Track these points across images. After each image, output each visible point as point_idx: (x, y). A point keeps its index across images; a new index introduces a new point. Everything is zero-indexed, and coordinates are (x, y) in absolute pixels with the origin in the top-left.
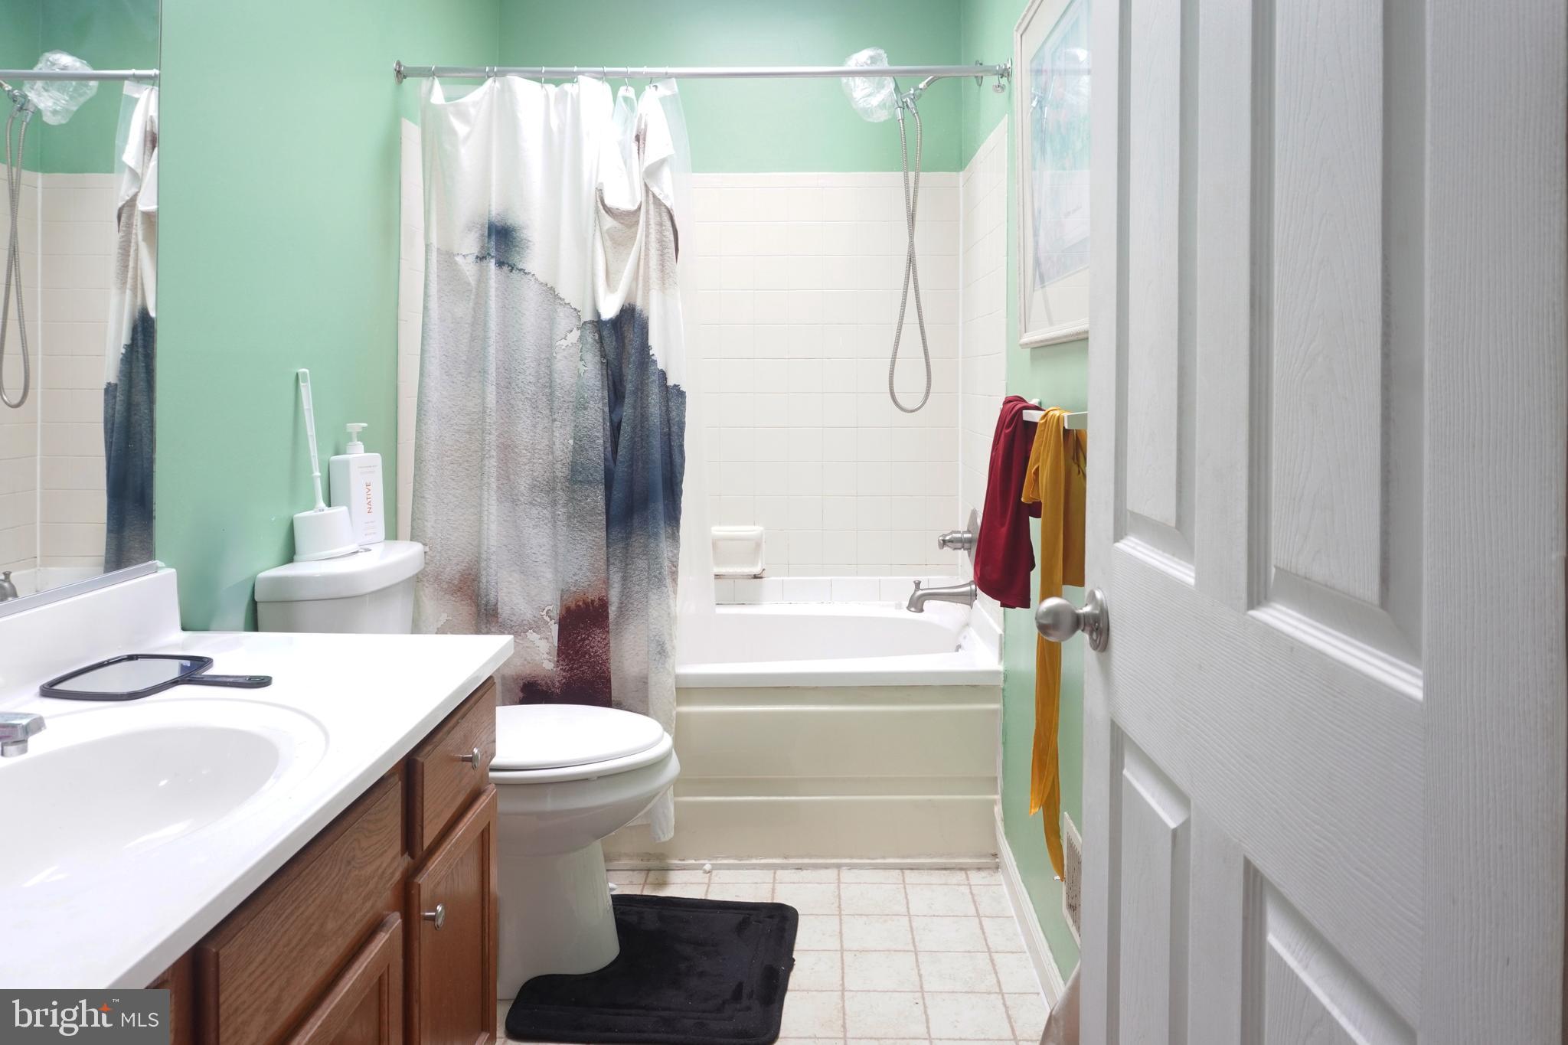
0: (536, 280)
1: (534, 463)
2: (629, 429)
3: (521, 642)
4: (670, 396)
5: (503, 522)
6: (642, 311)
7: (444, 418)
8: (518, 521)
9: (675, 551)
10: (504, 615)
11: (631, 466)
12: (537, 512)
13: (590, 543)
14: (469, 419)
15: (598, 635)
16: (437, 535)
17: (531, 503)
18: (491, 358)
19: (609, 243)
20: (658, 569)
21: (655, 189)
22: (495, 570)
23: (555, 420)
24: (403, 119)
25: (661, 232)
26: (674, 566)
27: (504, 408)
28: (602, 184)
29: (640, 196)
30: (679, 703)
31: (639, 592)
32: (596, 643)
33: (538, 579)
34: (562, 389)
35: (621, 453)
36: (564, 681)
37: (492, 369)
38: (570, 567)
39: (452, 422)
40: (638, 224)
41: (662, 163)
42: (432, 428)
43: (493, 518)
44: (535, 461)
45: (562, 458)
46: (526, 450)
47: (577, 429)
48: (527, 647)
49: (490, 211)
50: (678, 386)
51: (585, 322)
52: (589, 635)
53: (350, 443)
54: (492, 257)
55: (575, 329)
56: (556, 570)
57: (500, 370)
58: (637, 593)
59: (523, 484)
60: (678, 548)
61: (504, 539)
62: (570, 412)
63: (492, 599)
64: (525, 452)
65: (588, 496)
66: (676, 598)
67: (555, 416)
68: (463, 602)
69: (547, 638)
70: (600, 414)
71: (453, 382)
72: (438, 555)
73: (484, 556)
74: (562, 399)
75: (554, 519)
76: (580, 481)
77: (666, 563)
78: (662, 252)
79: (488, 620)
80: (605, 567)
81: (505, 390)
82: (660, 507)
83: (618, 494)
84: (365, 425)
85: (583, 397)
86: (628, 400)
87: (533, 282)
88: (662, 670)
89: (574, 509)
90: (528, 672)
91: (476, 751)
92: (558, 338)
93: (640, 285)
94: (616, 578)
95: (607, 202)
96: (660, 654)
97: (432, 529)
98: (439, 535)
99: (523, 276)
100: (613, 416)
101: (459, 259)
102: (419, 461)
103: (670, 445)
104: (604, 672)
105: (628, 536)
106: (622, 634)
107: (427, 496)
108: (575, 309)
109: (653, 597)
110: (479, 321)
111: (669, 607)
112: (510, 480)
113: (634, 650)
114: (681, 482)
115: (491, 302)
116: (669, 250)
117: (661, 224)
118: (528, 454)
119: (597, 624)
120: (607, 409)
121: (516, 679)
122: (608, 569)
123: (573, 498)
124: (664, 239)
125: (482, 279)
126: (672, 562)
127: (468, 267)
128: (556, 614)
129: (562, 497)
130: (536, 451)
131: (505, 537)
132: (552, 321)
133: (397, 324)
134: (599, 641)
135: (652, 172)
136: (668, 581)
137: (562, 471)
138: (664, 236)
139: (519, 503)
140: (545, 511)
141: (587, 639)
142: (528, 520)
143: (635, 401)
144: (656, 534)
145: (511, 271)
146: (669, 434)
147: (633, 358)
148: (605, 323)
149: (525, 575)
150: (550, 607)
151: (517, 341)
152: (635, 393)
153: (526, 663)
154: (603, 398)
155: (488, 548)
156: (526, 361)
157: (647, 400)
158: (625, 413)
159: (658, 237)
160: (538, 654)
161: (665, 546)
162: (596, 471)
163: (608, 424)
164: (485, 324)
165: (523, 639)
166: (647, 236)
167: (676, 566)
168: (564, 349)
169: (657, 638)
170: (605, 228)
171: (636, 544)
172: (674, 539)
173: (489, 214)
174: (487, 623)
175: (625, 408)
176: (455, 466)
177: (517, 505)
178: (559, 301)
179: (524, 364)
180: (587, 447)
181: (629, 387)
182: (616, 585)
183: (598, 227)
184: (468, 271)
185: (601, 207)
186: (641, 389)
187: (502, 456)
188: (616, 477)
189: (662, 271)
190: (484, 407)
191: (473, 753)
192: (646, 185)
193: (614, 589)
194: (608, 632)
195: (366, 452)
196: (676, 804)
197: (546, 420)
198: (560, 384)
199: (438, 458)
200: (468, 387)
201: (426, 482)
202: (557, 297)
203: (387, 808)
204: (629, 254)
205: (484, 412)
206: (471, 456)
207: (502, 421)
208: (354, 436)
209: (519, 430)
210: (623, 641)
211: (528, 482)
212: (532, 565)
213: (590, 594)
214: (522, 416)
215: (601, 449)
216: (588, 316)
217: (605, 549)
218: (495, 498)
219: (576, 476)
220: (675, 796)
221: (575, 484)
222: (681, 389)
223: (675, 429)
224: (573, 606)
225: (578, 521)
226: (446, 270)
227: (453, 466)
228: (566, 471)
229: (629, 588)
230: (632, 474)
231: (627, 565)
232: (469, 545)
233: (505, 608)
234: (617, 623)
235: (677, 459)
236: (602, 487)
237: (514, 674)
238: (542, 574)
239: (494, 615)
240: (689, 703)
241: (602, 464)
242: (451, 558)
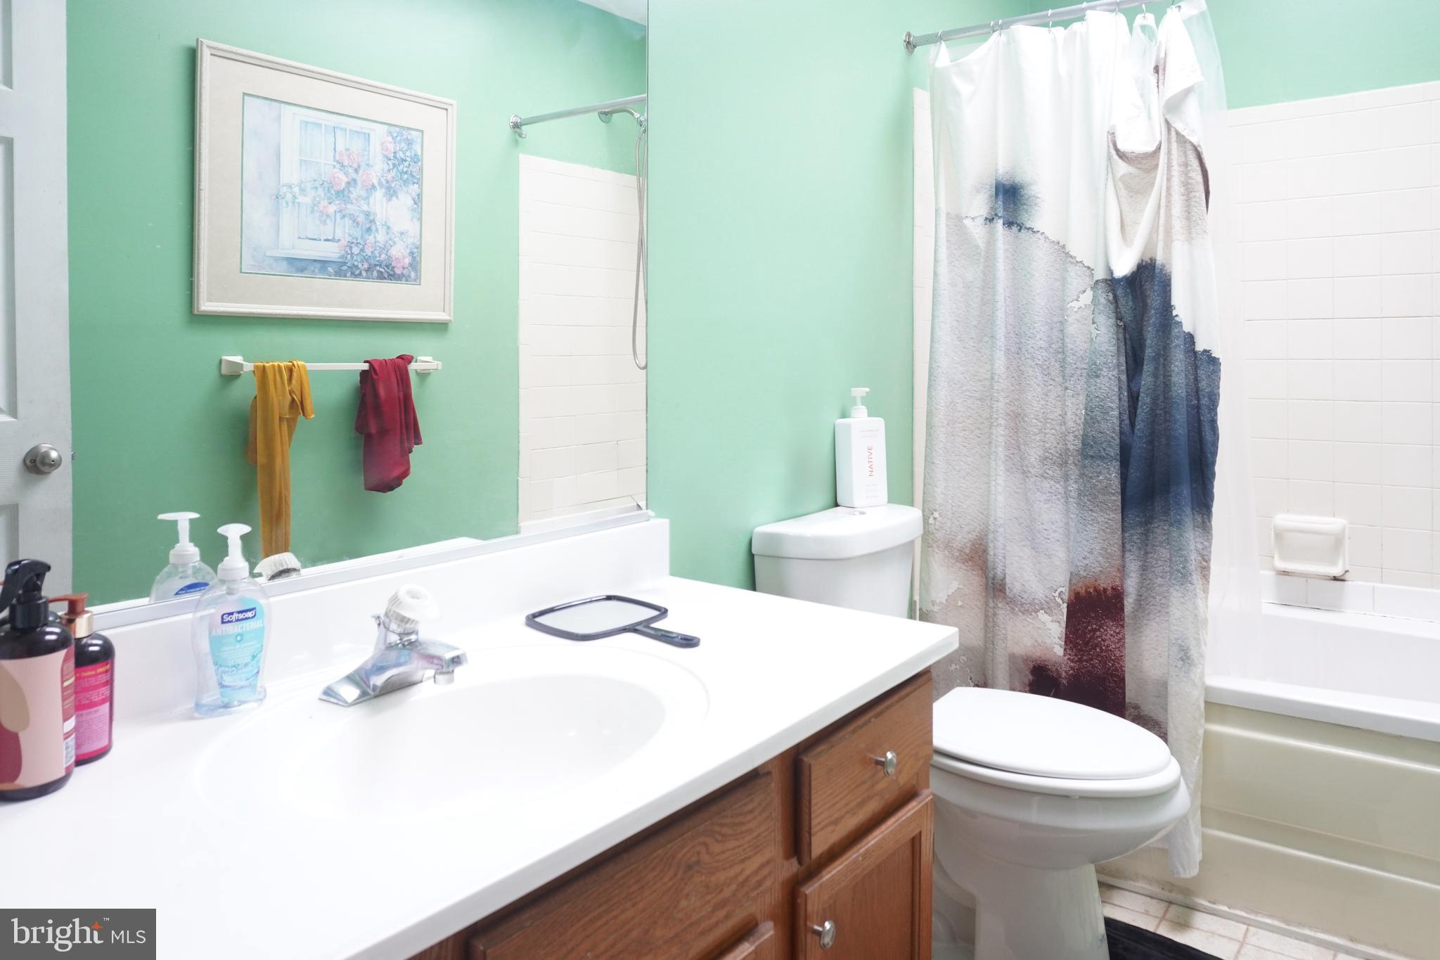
0: (1046, 238)
1: (1046, 434)
2: (1148, 400)
3: (1032, 621)
4: (1199, 363)
5: (1014, 494)
6: (1163, 266)
7: (955, 384)
8: (1028, 494)
9: (1206, 543)
10: (1015, 591)
11: (1151, 442)
12: (1049, 486)
13: (1101, 525)
14: (982, 385)
15: (1110, 630)
16: (947, 502)
17: (1042, 476)
18: (998, 322)
19: (1123, 192)
20: (1181, 562)
21: (1178, 125)
22: (1002, 543)
23: (1067, 388)
24: (915, 89)
25: (1186, 174)
26: (1204, 560)
27: (1015, 375)
28: (1114, 127)
29: (1159, 133)
30: (1208, 719)
31: (1163, 585)
32: (1109, 636)
33: (1050, 558)
34: (1073, 355)
35: (1138, 427)
36: (1072, 672)
37: (1001, 332)
38: (1080, 549)
39: (964, 388)
40: (1157, 168)
41: (1188, 92)
42: (942, 394)
43: (1000, 489)
44: (1047, 431)
45: (1074, 429)
46: (1036, 419)
47: (1088, 399)
48: (1039, 628)
49: (997, 170)
50: (1209, 351)
51: (1097, 281)
52: (1101, 627)
53: (854, 407)
54: (1000, 217)
55: (1089, 289)
56: (1069, 551)
57: (1011, 335)
58: (1160, 585)
59: (1033, 455)
60: (1209, 540)
61: (1014, 511)
62: (1084, 380)
63: (999, 573)
64: (1035, 421)
65: (1100, 473)
66: (1206, 598)
67: (1067, 384)
68: (974, 572)
69: (1059, 622)
70: (1114, 383)
71: (964, 348)
72: (949, 521)
73: (992, 528)
74: (1075, 366)
75: (1067, 495)
76: (1092, 457)
77: (1194, 556)
78: (1187, 196)
79: (994, 595)
80: (1119, 553)
81: (1016, 356)
82: (1185, 491)
83: (1134, 474)
84: (867, 390)
85: (1095, 364)
86: (1148, 368)
87: (1042, 241)
88: (1185, 679)
89: (1085, 486)
90: (1038, 654)
91: (889, 755)
92: (1070, 299)
93: (1161, 236)
94: (1133, 567)
95: (1119, 146)
96: (1183, 660)
97: (943, 496)
98: (950, 501)
99: (1031, 235)
100: (1132, 385)
101: (967, 222)
102: (930, 426)
103: (1199, 420)
104: (1116, 670)
105: (1147, 522)
106: (1141, 630)
107: (937, 462)
108: (1089, 268)
109: (1175, 595)
110: (988, 284)
111: (1196, 608)
112: (1020, 450)
113: (1156, 649)
114: (1214, 463)
115: (998, 264)
116: (1197, 194)
117: (1186, 165)
118: (1039, 424)
119: (1109, 616)
120: (1124, 377)
121: (1026, 659)
122: (1123, 556)
123: (1084, 474)
124: (1190, 181)
125: (991, 242)
126: (1202, 556)
127: (977, 230)
128: (1066, 597)
129: (1074, 472)
130: (1049, 421)
131: (1015, 509)
132: (1063, 280)
133: (912, 292)
134: (1111, 635)
135: (1174, 106)
136: (1196, 577)
137: (1074, 444)
138: (1190, 178)
139: (1029, 475)
140: (1058, 486)
141: (1099, 630)
142: (1039, 493)
143: (1156, 368)
144: (1180, 522)
145: (1020, 230)
146: (1198, 407)
147: (1154, 320)
148: (1119, 280)
149: (1036, 552)
150: (1063, 589)
151: (1027, 304)
152: (1156, 359)
153: (1036, 644)
154: (1119, 365)
155: (996, 520)
156: (1036, 325)
157: (1170, 367)
158: (1143, 382)
159: (1183, 179)
160: (1049, 638)
161: (1191, 537)
162: (1111, 446)
163: (1126, 394)
164: (993, 287)
165: (1033, 619)
166: (1169, 180)
167: (1207, 561)
168: (1076, 312)
169: (1179, 642)
170: (1119, 175)
171: (1159, 531)
172: (1204, 529)
173: (997, 173)
174: (994, 598)
175: (1144, 376)
176: (967, 433)
177: (1027, 477)
178: (1070, 259)
179: (1034, 328)
180: (1099, 419)
181: (1149, 352)
182: (1132, 575)
183: (1110, 175)
184: (977, 233)
185: (1113, 152)
186: (1163, 355)
187: (1013, 424)
188: (1133, 453)
189: (1188, 219)
190: (992, 373)
191: (886, 757)
192: (1167, 122)
193: (1131, 579)
194: (1123, 626)
195: (869, 415)
196: (1204, 838)
197: (1059, 388)
198: (1072, 349)
199: (948, 424)
200: (980, 352)
201: (936, 448)
202: (1068, 255)
203: (751, 811)
204: (1147, 203)
205: (993, 378)
206: (983, 423)
207: (1013, 388)
208: (859, 400)
209: (1029, 398)
210: (1144, 638)
211: (1039, 454)
212: (1044, 542)
213: (1103, 581)
214: (1032, 383)
215: (1117, 422)
216: (1100, 274)
217: (1119, 533)
218: (1002, 468)
219: (1089, 450)
220: (1203, 825)
221: (1086, 459)
222: (1213, 355)
223: (1205, 401)
224: (1083, 592)
225: (1089, 500)
226: (956, 234)
227: (964, 432)
228: (1079, 443)
229: (1150, 579)
230: (1153, 450)
231: (1147, 553)
232: (980, 515)
233: (1015, 583)
234: (1135, 617)
235: (1208, 436)
236: (1117, 464)
237: (1024, 654)
238: (1053, 552)
239: (1000, 591)
240: (1223, 721)
241: (1117, 438)
242: (963, 526)
